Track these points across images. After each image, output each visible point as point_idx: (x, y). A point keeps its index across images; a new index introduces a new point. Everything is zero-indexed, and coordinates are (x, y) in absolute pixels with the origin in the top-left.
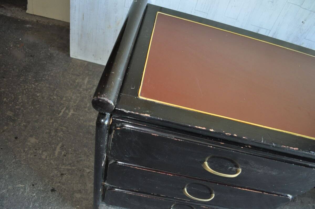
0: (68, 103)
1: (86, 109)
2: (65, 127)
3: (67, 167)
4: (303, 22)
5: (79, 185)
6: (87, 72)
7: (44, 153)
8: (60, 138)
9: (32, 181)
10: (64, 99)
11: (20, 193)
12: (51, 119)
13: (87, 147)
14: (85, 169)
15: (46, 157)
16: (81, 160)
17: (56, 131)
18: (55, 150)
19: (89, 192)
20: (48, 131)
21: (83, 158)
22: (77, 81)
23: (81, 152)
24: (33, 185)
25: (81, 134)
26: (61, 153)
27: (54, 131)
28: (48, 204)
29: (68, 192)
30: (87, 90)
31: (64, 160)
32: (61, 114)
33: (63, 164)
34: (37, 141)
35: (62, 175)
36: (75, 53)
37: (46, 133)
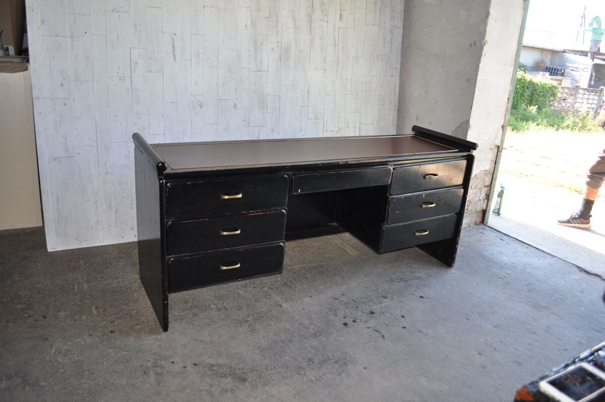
0: (76, 281)
2: (88, 296)
3: (112, 317)
5: (134, 322)
6: (77, 256)
7: (82, 316)
8: (89, 303)
9: (87, 334)
10: (70, 280)
11: (83, 343)
12: (69, 295)
13: (121, 300)
14: (131, 312)
16: (123, 309)
17: (81, 300)
18: (91, 311)
20: (73, 303)
21: (124, 307)
22: (72, 265)
23: (118, 304)
24: (90, 335)
25: (107, 294)
26: (100, 312)
27: (79, 301)
28: (115, 340)
29: (127, 328)
30: (88, 268)
31: (106, 314)
32: (76, 290)
33: (108, 316)
34: (69, 312)
35: (112, 322)
36: (54, 244)
37: (72, 305)
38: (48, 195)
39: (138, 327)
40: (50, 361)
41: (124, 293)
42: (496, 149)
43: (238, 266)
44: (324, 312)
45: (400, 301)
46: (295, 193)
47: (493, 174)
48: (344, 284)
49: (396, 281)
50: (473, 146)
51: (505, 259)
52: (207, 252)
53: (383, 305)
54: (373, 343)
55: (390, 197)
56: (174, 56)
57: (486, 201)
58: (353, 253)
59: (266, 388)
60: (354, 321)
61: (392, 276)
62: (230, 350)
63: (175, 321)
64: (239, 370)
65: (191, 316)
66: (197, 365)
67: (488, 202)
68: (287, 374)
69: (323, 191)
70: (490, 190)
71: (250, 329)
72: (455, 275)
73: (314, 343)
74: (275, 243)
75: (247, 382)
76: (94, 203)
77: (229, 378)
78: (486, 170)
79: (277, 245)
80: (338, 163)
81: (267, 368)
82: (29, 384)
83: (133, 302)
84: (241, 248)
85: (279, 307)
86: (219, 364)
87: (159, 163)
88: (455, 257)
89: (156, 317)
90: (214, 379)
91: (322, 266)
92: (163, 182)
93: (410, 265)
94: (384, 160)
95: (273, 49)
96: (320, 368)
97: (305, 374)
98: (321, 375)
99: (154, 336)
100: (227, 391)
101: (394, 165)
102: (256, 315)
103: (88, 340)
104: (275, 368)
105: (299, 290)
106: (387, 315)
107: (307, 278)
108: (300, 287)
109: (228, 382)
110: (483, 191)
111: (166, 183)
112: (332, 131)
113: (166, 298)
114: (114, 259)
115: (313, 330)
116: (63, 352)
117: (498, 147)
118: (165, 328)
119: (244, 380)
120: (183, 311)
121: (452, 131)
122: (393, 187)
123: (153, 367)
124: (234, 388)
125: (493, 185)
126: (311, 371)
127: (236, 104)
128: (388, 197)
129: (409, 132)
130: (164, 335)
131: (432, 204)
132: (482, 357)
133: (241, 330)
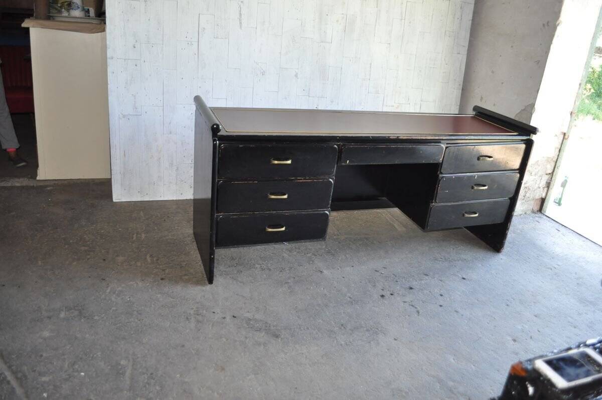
0: (135, 230)
1: (156, 231)
2: (145, 245)
3: (164, 266)
5: (183, 272)
6: (138, 208)
7: (137, 263)
8: (145, 251)
9: (140, 278)
10: (130, 229)
11: (135, 286)
12: (128, 243)
13: (173, 251)
15: (142, 264)
16: (174, 259)
17: (138, 248)
18: (146, 259)
20: (130, 250)
22: (133, 216)
23: (171, 255)
24: (143, 280)
25: (162, 245)
26: (154, 260)
27: (136, 249)
28: (164, 286)
29: (176, 277)
30: (147, 219)
31: (159, 262)
32: (134, 238)
33: (160, 265)
34: (126, 258)
35: (163, 270)
36: (119, 195)
37: (130, 252)
38: (116, 149)
39: (186, 277)
40: (105, 299)
41: (177, 245)
42: (562, 136)
43: (283, 229)
44: (363, 282)
45: (441, 281)
46: (343, 164)
47: (556, 162)
48: (387, 258)
49: (440, 261)
50: (534, 131)
51: (558, 250)
52: (254, 214)
53: (423, 282)
54: (407, 317)
55: (441, 175)
56: (241, 23)
57: (546, 189)
58: (400, 229)
59: (297, 346)
60: (392, 294)
61: (437, 255)
62: (267, 307)
63: (220, 275)
64: (274, 326)
65: (235, 272)
66: (235, 317)
67: (548, 191)
68: (319, 336)
69: (372, 164)
70: (551, 178)
71: (289, 291)
72: (502, 261)
73: (349, 311)
74: (321, 211)
75: (280, 338)
76: (158, 160)
77: (263, 333)
78: (548, 158)
79: (322, 212)
80: (389, 137)
81: (300, 328)
82: (85, 317)
83: (184, 254)
84: (287, 213)
85: (320, 273)
86: (255, 319)
87: (214, 125)
88: (505, 242)
89: (203, 270)
90: (249, 332)
91: (367, 239)
92: (216, 143)
93: (457, 246)
94: (437, 138)
95: (337, 21)
96: (351, 334)
97: (335, 337)
98: (351, 340)
99: (199, 287)
100: (259, 344)
101: (447, 144)
102: (297, 279)
103: (140, 284)
104: (308, 328)
105: (342, 259)
106: (425, 292)
107: (352, 249)
108: (343, 256)
109: (261, 337)
110: (543, 179)
111: (220, 144)
112: (392, 106)
113: (212, 253)
114: (172, 214)
115: (350, 298)
116: (116, 292)
117: (565, 134)
118: (211, 281)
119: (277, 336)
120: (229, 267)
121: (515, 115)
122: (444, 166)
123: (195, 314)
124: (267, 342)
125: (554, 174)
126: (342, 336)
127: (297, 74)
128: (438, 176)
129: (470, 113)
130: (208, 287)
131: (484, 186)
132: (516, 343)
133: (281, 290)
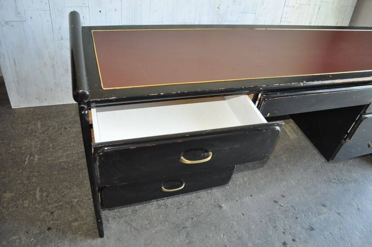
0: (29, 150)
1: (51, 150)
2: (36, 172)
3: (53, 205)
4: (218, 8)
5: (73, 215)
6: (36, 117)
7: (25, 202)
8: (35, 183)
9: (24, 230)
10: (24, 148)
11: (17, 244)
12: (19, 170)
13: (66, 181)
14: (73, 200)
15: (29, 204)
16: (65, 194)
17: (28, 178)
18: (35, 194)
19: (84, 217)
20: (20, 181)
21: (67, 192)
22: (30, 128)
23: (62, 188)
24: (27, 232)
25: (54, 172)
26: (43, 196)
27: (26, 179)
28: (50, 242)
29: (64, 225)
30: (43, 133)
31: (48, 200)
32: (26, 163)
33: (49, 204)
34: (13, 194)
35: (52, 213)
36: (16, 102)
37: (19, 184)
38: (4, 59)
39: (76, 224)
41: (70, 172)
43: (182, 187)
44: (264, 221)
45: (339, 214)
48: (284, 181)
49: (334, 182)
53: (322, 217)
60: (294, 240)
61: (330, 174)
63: (114, 218)
65: (130, 213)
71: (187, 241)
76: (52, 67)
85: (218, 209)
99: (89, 241)
102: (195, 219)
103: (24, 239)
105: (240, 184)
106: (326, 233)
112: (293, 7)
114: (69, 123)
122: (371, 106)
130: (99, 240)
133: (178, 240)
